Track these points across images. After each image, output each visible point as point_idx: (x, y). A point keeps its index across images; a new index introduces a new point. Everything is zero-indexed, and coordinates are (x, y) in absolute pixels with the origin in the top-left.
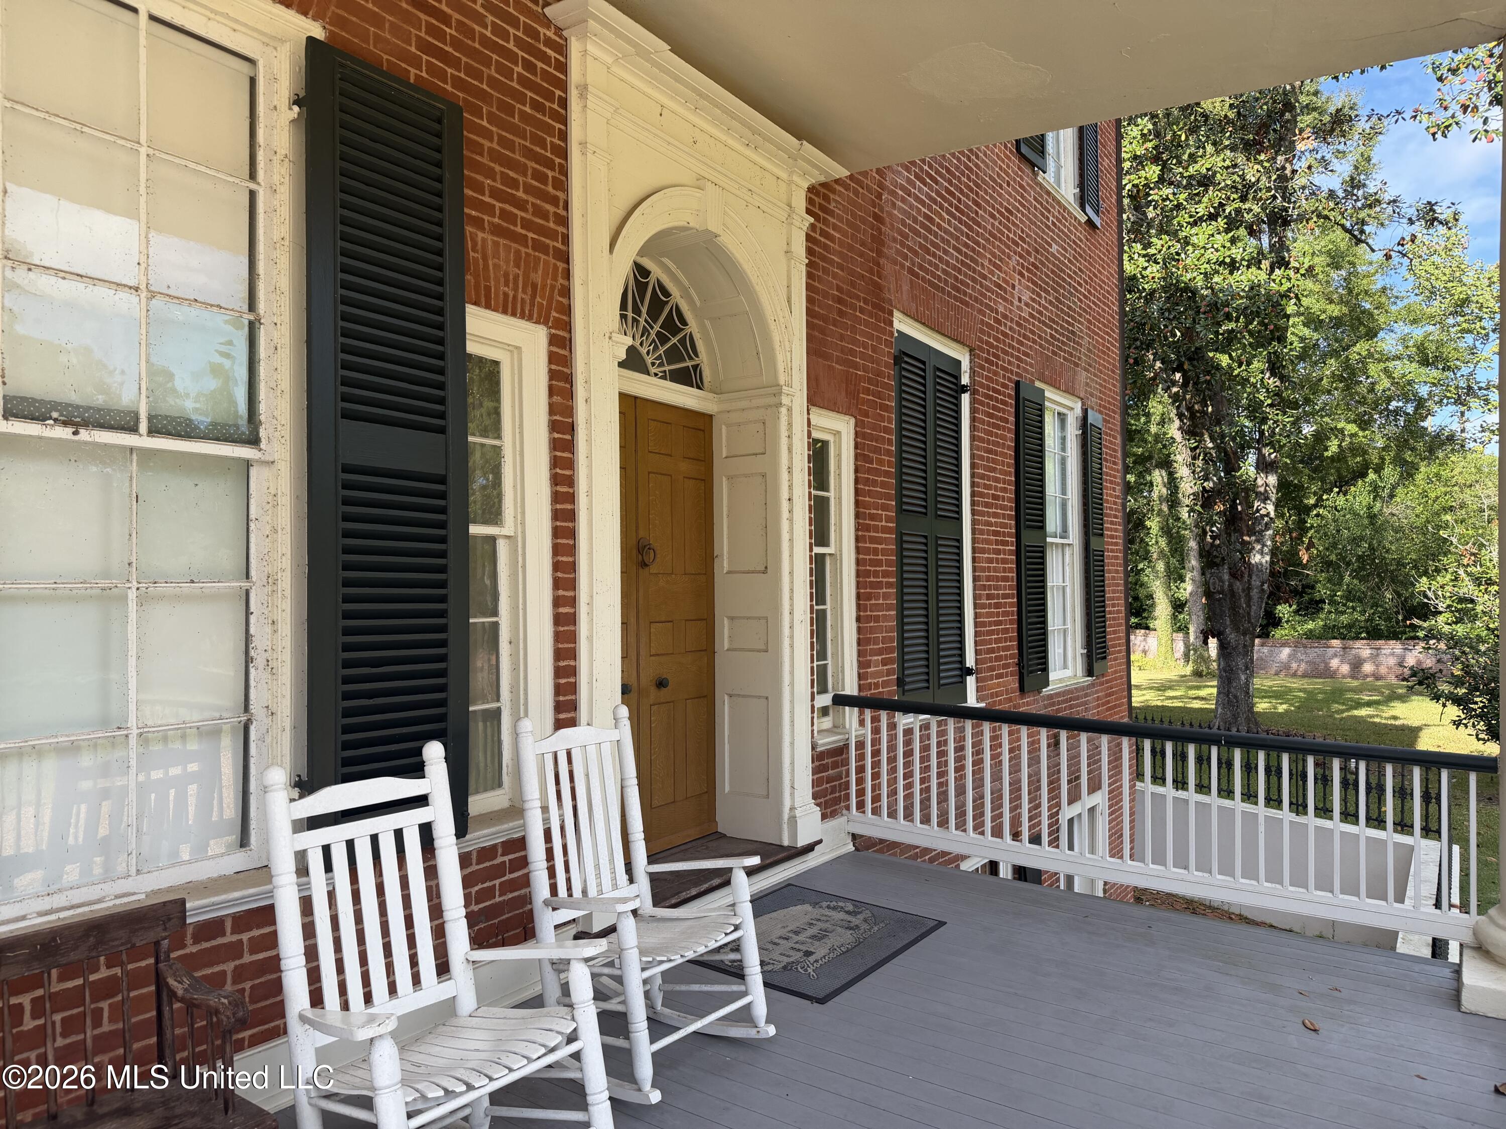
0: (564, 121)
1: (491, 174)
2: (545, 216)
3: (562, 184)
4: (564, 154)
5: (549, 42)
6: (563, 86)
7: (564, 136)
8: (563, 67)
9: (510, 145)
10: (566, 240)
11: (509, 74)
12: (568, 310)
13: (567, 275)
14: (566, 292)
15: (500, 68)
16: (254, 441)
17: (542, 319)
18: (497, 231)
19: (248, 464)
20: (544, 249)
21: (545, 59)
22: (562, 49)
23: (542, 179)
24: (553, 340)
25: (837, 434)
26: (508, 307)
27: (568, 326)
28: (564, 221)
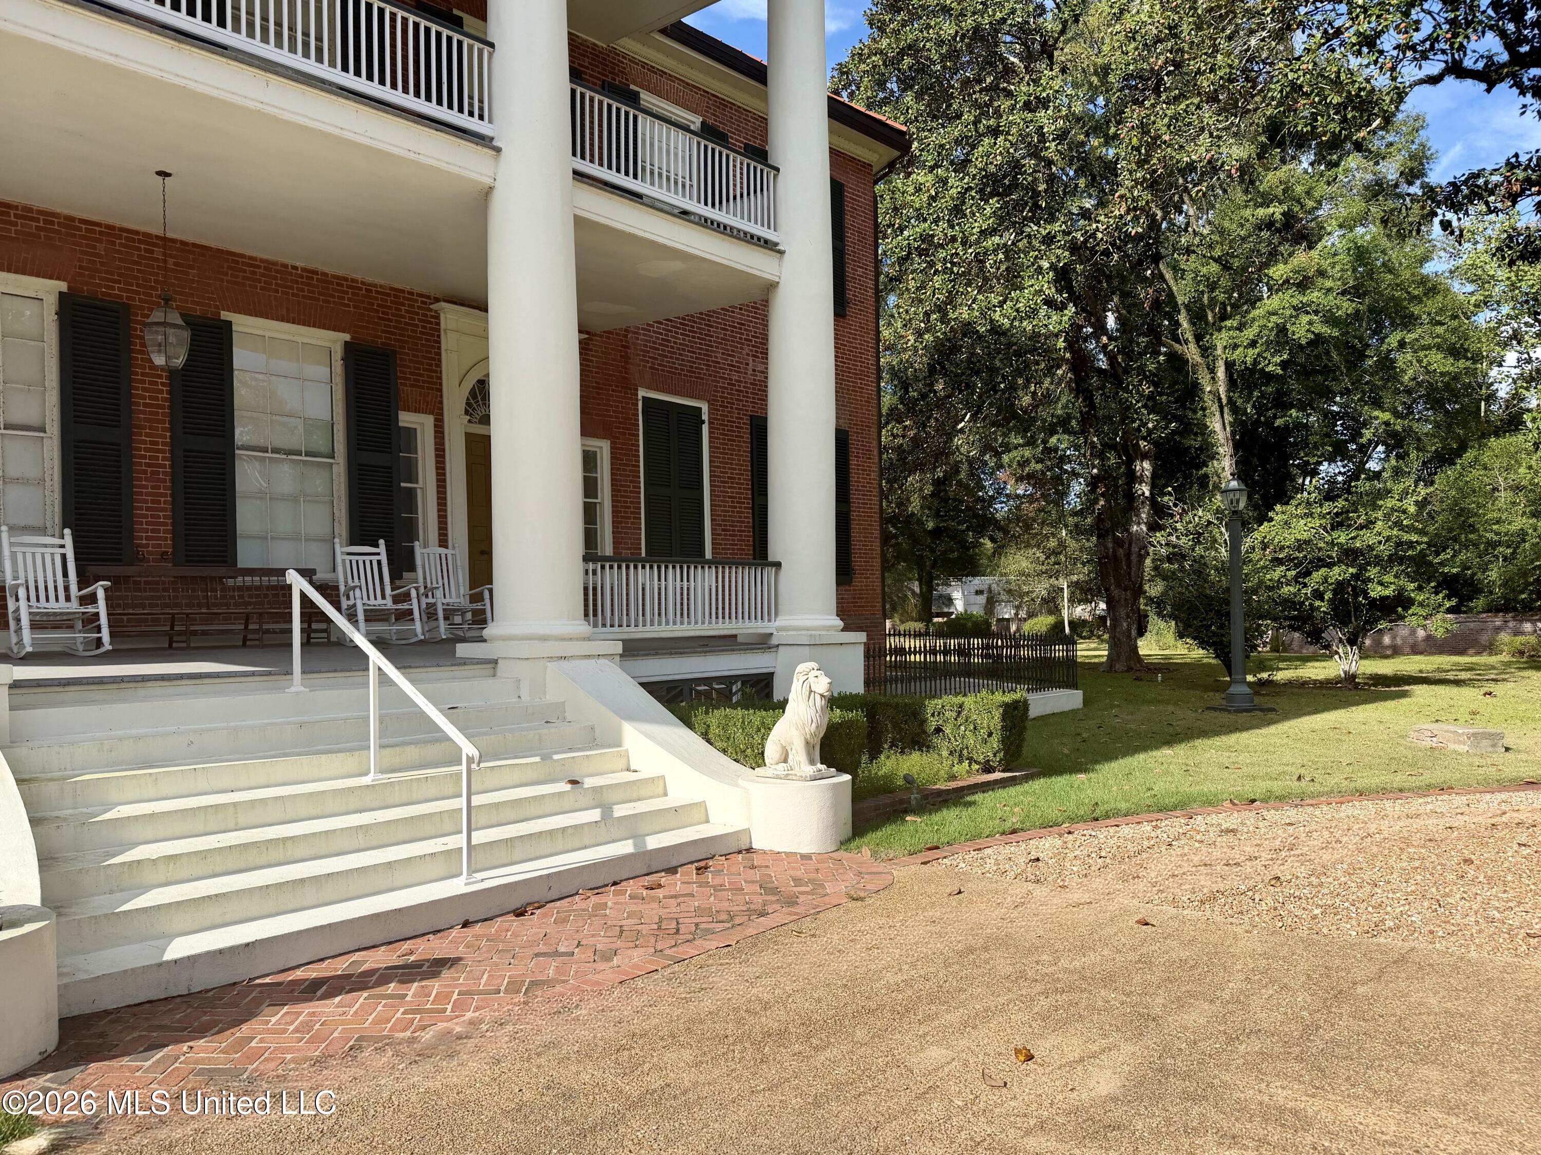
0: (439, 342)
1: (409, 367)
2: (432, 377)
3: (439, 365)
4: (439, 354)
5: (432, 317)
6: (439, 330)
7: (439, 348)
8: (438, 324)
9: (417, 356)
10: (441, 384)
11: (416, 332)
12: (442, 409)
13: (441, 396)
14: (441, 402)
15: (412, 331)
16: (333, 458)
17: (431, 413)
18: (412, 386)
19: (331, 464)
20: (432, 389)
21: (431, 323)
22: (438, 318)
23: (431, 365)
24: (436, 420)
25: (601, 448)
26: (417, 410)
27: (442, 414)
28: (440, 378)
